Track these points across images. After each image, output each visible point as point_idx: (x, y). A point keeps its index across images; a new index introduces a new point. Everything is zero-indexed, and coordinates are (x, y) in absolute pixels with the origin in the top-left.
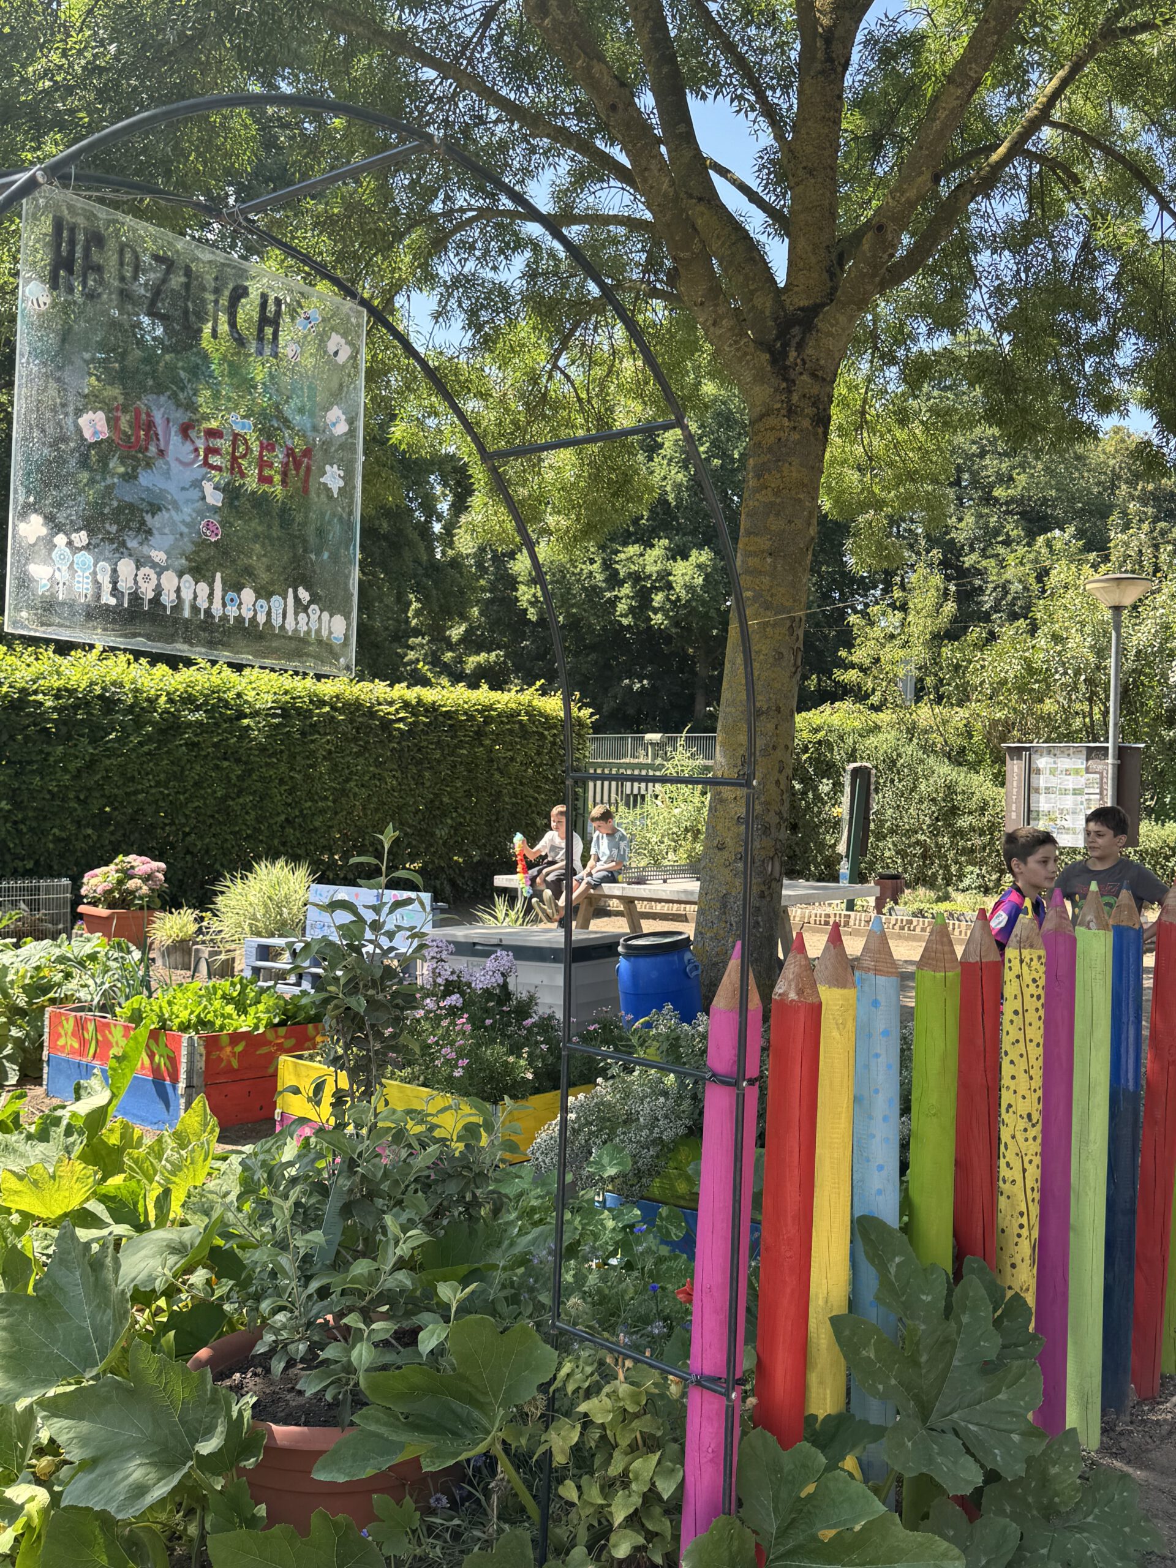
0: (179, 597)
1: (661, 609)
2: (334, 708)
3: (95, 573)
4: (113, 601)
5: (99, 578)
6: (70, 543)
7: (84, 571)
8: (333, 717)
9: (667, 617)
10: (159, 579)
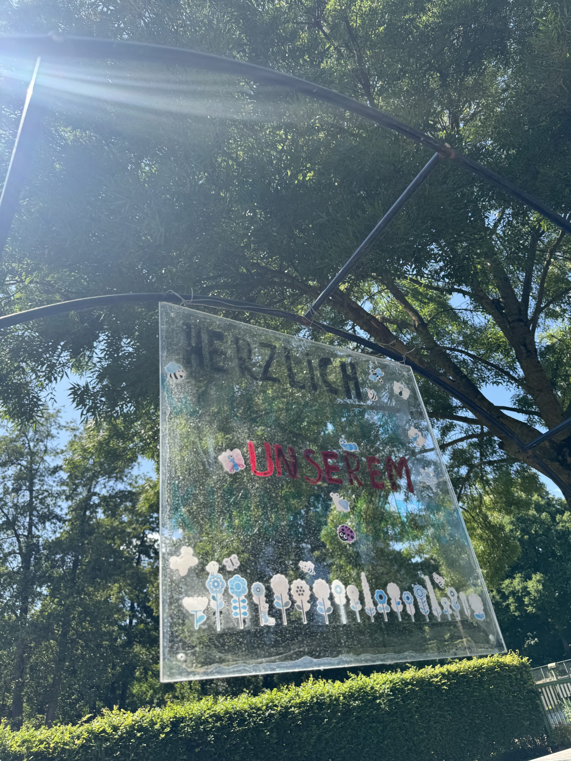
0: (333, 604)
1: (530, 604)
2: (413, 685)
3: (250, 596)
4: (272, 622)
5: (255, 600)
6: (222, 570)
7: (239, 595)
8: (414, 689)
9: (534, 607)
10: (311, 589)
